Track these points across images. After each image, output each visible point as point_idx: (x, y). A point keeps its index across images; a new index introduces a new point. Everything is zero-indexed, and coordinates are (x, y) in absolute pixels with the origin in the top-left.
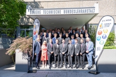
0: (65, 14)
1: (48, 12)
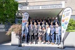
0: (43, 9)
1: (31, 8)
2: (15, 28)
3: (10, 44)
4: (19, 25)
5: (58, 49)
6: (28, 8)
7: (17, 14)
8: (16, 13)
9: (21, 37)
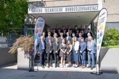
0: (67, 11)
1: (49, 10)
2: (23, 42)
3: (15, 67)
4: (30, 37)
5: (90, 74)
6: (43, 11)
7: (26, 20)
8: (24, 18)
9: (33, 56)
